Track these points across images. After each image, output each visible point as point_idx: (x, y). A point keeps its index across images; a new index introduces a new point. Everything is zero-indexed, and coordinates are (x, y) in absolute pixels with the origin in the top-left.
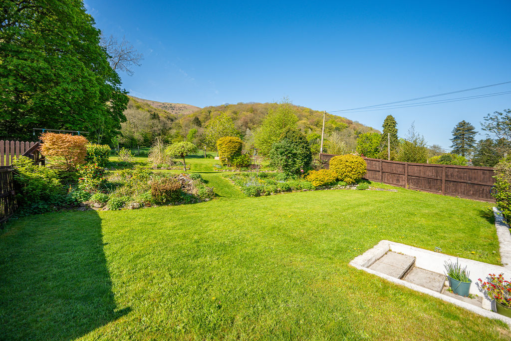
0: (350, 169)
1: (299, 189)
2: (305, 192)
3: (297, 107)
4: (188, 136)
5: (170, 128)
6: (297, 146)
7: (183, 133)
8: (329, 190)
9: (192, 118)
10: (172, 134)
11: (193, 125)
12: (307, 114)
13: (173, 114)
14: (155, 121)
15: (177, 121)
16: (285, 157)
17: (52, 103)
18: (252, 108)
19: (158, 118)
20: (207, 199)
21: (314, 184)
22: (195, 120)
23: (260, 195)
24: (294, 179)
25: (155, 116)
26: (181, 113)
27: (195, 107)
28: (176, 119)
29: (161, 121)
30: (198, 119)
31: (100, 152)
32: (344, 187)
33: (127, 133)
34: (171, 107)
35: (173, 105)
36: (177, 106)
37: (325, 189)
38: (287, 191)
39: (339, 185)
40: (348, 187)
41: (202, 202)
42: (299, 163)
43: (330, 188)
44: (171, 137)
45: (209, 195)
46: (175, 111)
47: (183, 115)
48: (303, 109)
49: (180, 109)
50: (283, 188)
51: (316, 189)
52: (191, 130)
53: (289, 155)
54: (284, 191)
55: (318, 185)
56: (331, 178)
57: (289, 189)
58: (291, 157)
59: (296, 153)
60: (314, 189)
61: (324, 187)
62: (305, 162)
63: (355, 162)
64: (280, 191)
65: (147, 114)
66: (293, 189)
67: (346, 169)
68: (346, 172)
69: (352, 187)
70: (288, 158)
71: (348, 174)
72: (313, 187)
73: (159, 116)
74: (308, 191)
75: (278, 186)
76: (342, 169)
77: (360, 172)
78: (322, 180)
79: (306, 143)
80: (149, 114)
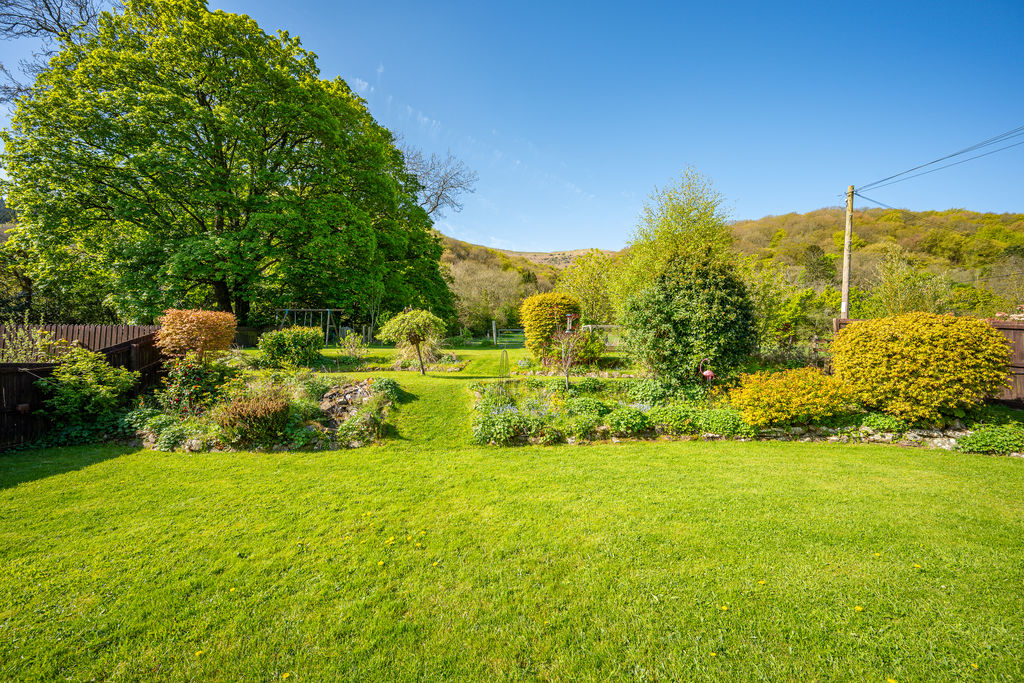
0: (908, 366)
1: (689, 430)
2: (709, 443)
6: (691, 298)
8: (818, 443)
13: (564, 269)
16: (651, 335)
19: (535, 280)
20: (356, 444)
21: (747, 418)
23: (525, 442)
24: (693, 397)
25: (529, 277)
29: (538, 286)
31: (302, 339)
32: (889, 436)
33: (479, 311)
36: (575, 254)
37: (802, 436)
38: (632, 436)
39: (864, 428)
40: (910, 435)
41: (340, 448)
42: (701, 352)
43: (824, 436)
50: (619, 424)
51: (759, 437)
53: (664, 327)
54: (622, 436)
55: (762, 421)
56: (817, 400)
57: (645, 431)
58: (672, 334)
59: (689, 320)
60: (748, 433)
61: (799, 430)
62: (719, 345)
63: (932, 339)
64: (605, 435)
65: (513, 276)
66: (664, 432)
67: (888, 368)
68: (889, 379)
69: (931, 437)
70: (661, 336)
71: (902, 386)
72: (743, 429)
73: (538, 276)
74: (723, 440)
75: (607, 417)
76: (874, 365)
77: (960, 380)
78: (778, 405)
79: (725, 287)
80: (518, 275)
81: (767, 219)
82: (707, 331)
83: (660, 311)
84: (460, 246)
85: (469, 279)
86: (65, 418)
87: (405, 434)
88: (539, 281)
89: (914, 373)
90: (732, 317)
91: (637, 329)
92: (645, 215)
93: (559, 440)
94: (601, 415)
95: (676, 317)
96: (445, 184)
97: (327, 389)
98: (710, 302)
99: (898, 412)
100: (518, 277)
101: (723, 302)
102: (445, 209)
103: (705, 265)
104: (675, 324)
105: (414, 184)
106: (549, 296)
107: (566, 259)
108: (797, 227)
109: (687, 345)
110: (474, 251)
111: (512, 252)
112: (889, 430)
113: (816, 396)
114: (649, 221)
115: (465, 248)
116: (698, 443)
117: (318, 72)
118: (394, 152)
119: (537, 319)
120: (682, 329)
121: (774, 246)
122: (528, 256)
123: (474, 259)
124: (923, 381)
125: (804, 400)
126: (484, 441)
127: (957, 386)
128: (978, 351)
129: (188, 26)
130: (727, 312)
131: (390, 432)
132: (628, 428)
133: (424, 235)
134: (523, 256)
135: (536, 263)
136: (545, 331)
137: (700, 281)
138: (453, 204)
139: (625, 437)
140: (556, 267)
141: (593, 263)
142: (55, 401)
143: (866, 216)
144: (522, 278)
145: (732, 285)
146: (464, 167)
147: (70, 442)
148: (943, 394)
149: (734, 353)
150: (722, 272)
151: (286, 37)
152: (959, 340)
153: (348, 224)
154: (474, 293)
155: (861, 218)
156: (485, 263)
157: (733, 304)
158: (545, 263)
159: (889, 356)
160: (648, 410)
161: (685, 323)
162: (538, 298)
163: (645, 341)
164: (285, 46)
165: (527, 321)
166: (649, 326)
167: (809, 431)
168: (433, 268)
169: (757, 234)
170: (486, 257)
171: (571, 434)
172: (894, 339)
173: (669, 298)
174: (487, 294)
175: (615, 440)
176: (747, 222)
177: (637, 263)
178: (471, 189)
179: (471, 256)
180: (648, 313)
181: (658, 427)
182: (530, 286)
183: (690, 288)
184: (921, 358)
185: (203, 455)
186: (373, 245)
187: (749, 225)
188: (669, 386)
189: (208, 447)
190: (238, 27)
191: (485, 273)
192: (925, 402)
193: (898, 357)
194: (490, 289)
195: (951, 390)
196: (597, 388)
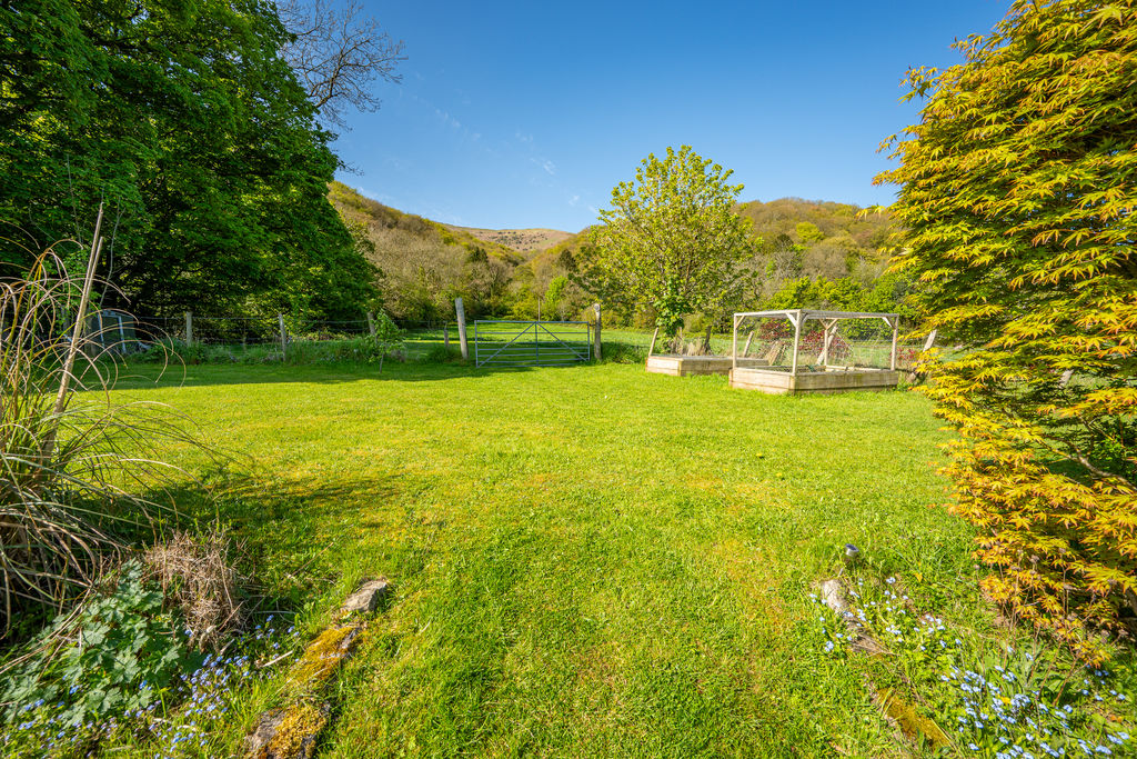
3: (813, 204)
4: (547, 294)
5: (510, 280)
7: (536, 290)
9: (557, 256)
10: (514, 293)
11: (559, 269)
12: (846, 219)
13: (517, 250)
14: (479, 266)
15: (526, 264)
19: (486, 259)
22: (561, 258)
25: (478, 256)
26: (536, 246)
27: (562, 233)
28: (523, 260)
30: (568, 254)
33: (413, 294)
34: (515, 238)
36: (527, 234)
44: (512, 298)
46: (522, 246)
47: (539, 251)
48: (833, 208)
49: (533, 240)
52: (553, 281)
65: (458, 253)
73: (488, 254)
80: (464, 253)
84: (385, 211)
85: (397, 250)
88: (490, 260)
107: (517, 239)
108: (762, 215)
110: (404, 219)
111: (453, 226)
115: (392, 215)
122: (473, 233)
123: (404, 228)
134: (467, 231)
135: (483, 240)
140: (507, 247)
144: (469, 255)
154: (406, 270)
156: (419, 234)
158: (494, 241)
170: (421, 228)
174: (423, 273)
179: (400, 224)
191: (420, 246)
194: (428, 266)
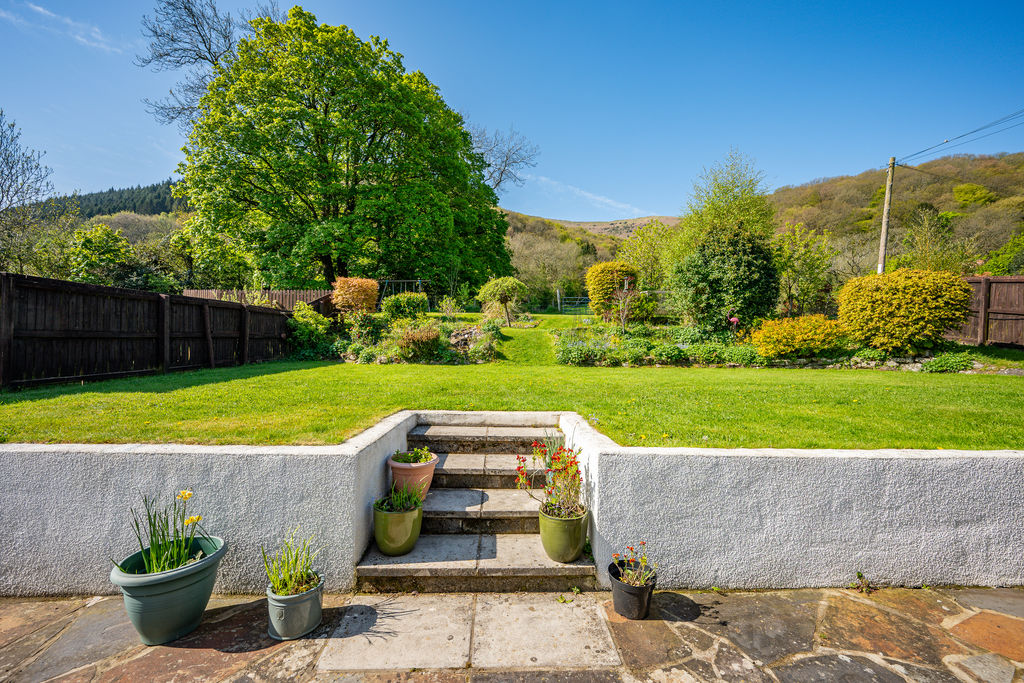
0: (886, 309)
1: (715, 361)
2: (731, 370)
6: (723, 262)
16: (691, 291)
17: (398, 247)
18: (816, 193)
19: (595, 251)
20: (481, 361)
21: (761, 351)
23: (593, 364)
24: (724, 341)
25: (588, 249)
29: (598, 256)
32: (873, 364)
33: (538, 285)
34: (625, 228)
35: (629, 223)
36: (638, 222)
37: (805, 365)
38: (671, 363)
39: (854, 358)
40: (892, 363)
42: (730, 305)
43: (823, 366)
45: (484, 354)
50: (661, 355)
51: (771, 365)
53: (702, 285)
54: (663, 363)
55: (771, 353)
56: (816, 337)
57: (681, 360)
58: (708, 290)
59: (721, 279)
60: (761, 363)
61: (803, 360)
62: (745, 299)
63: (905, 288)
64: (651, 363)
65: (572, 248)
66: (696, 361)
67: (873, 311)
68: (872, 319)
69: (905, 363)
70: (699, 292)
71: (881, 324)
72: (758, 359)
73: (597, 247)
74: (742, 368)
75: (653, 351)
76: (862, 310)
77: (923, 318)
78: (784, 340)
79: (751, 253)
80: (577, 247)
81: (867, 174)
82: (735, 287)
83: (698, 273)
84: (517, 218)
85: (526, 252)
86: (301, 345)
87: (511, 358)
88: (599, 253)
89: (891, 314)
90: (756, 276)
91: (680, 287)
92: (694, 193)
93: (616, 364)
94: (649, 350)
95: (711, 277)
96: (508, 160)
97: (452, 332)
98: (738, 264)
99: (878, 345)
100: (577, 249)
101: (749, 264)
102: (507, 184)
103: (737, 235)
104: (711, 284)
105: (480, 162)
106: (610, 264)
107: (628, 228)
108: (905, 182)
109: (720, 300)
110: (530, 222)
111: (570, 223)
112: (873, 359)
113: (815, 334)
114: (698, 197)
115: (521, 221)
116: (722, 369)
117: (404, 70)
118: (462, 134)
119: (601, 283)
120: (715, 286)
121: (874, 205)
122: (587, 226)
123: (531, 231)
124: (896, 320)
125: (805, 337)
126: (565, 362)
127: (922, 323)
128: (939, 296)
129: (307, 46)
130: (753, 272)
131: (500, 356)
132: (668, 358)
133: (490, 212)
134: (582, 226)
135: (594, 232)
136: (606, 294)
137: (731, 249)
138: (516, 179)
139: (666, 364)
140: (618, 236)
141: (652, 234)
142: (297, 333)
143: (1001, 163)
144: (580, 250)
145: (757, 251)
146: (526, 142)
147: (306, 359)
148: (912, 329)
149: (758, 304)
150: (749, 241)
151: (377, 42)
152: (924, 288)
153: (432, 206)
154: (532, 266)
155: (994, 166)
156: (541, 235)
157: (757, 267)
158: (605, 233)
159: (874, 302)
160: (686, 348)
161: (718, 281)
162: (599, 267)
163: (686, 297)
164: (375, 49)
165: (590, 287)
166: (690, 285)
167: (812, 362)
168: (499, 243)
169: (853, 192)
170: (543, 229)
171: (625, 360)
172: (878, 289)
173: (706, 263)
174: (544, 267)
175: (658, 365)
176: (842, 179)
177: (686, 234)
178: (532, 163)
179: (528, 228)
180: (689, 275)
181: (691, 358)
182: (588, 258)
183: (723, 254)
184: (895, 302)
185: (389, 366)
186: (451, 224)
187: (844, 181)
188: (705, 332)
189: (390, 361)
190: (343, 41)
191: (543, 246)
192: (897, 335)
193: (880, 302)
194: (548, 261)
195: (917, 326)
196: (648, 335)
